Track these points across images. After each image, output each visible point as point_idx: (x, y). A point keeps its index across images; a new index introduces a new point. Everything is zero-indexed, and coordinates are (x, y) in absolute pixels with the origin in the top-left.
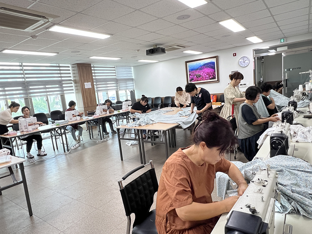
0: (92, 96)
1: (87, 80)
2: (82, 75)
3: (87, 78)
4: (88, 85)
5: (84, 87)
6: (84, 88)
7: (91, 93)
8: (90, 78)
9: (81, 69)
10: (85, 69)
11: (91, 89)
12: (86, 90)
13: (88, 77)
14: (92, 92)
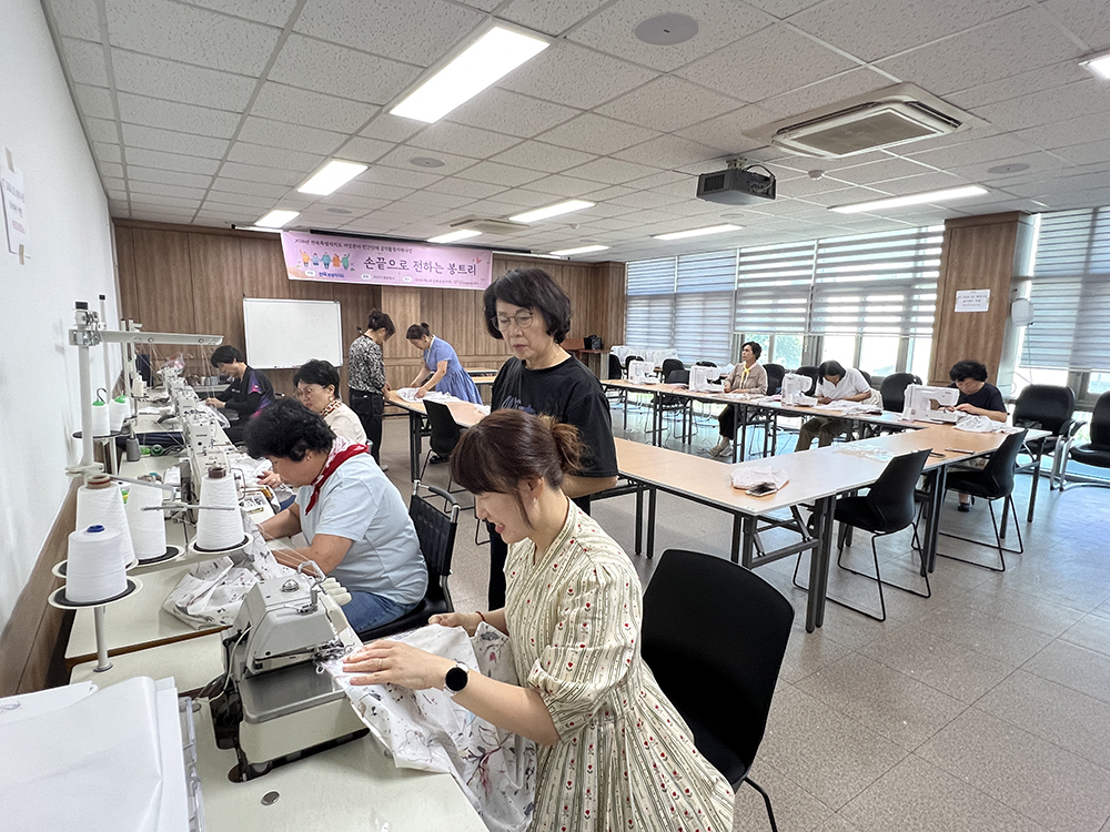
0: (982, 342)
1: (974, 280)
2: (956, 260)
3: (976, 271)
4: (973, 301)
5: (950, 305)
6: (949, 312)
7: (977, 331)
8: (992, 274)
9: (957, 240)
10: (974, 238)
11: (984, 316)
12: (957, 318)
13: (982, 269)
14: (988, 327)
